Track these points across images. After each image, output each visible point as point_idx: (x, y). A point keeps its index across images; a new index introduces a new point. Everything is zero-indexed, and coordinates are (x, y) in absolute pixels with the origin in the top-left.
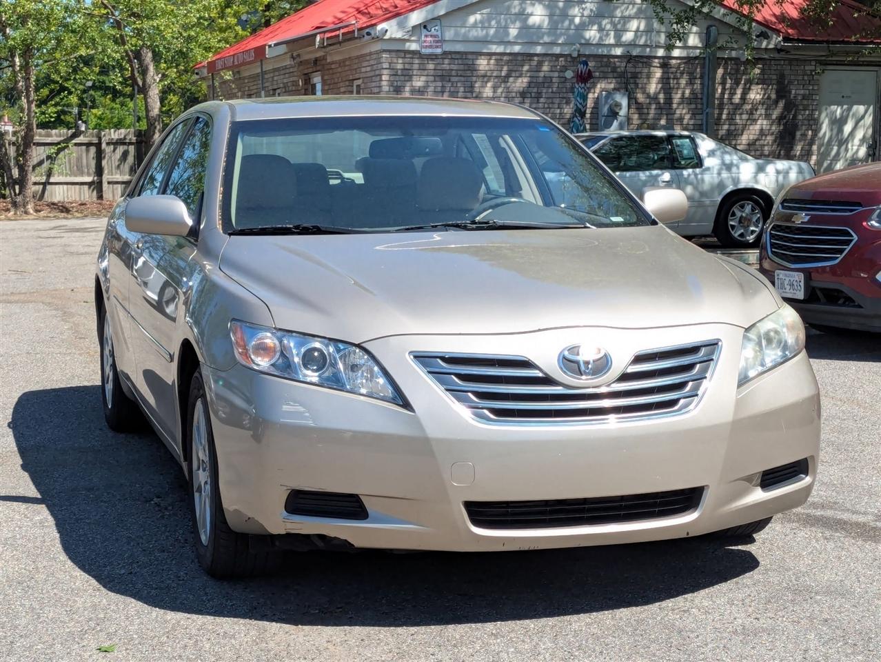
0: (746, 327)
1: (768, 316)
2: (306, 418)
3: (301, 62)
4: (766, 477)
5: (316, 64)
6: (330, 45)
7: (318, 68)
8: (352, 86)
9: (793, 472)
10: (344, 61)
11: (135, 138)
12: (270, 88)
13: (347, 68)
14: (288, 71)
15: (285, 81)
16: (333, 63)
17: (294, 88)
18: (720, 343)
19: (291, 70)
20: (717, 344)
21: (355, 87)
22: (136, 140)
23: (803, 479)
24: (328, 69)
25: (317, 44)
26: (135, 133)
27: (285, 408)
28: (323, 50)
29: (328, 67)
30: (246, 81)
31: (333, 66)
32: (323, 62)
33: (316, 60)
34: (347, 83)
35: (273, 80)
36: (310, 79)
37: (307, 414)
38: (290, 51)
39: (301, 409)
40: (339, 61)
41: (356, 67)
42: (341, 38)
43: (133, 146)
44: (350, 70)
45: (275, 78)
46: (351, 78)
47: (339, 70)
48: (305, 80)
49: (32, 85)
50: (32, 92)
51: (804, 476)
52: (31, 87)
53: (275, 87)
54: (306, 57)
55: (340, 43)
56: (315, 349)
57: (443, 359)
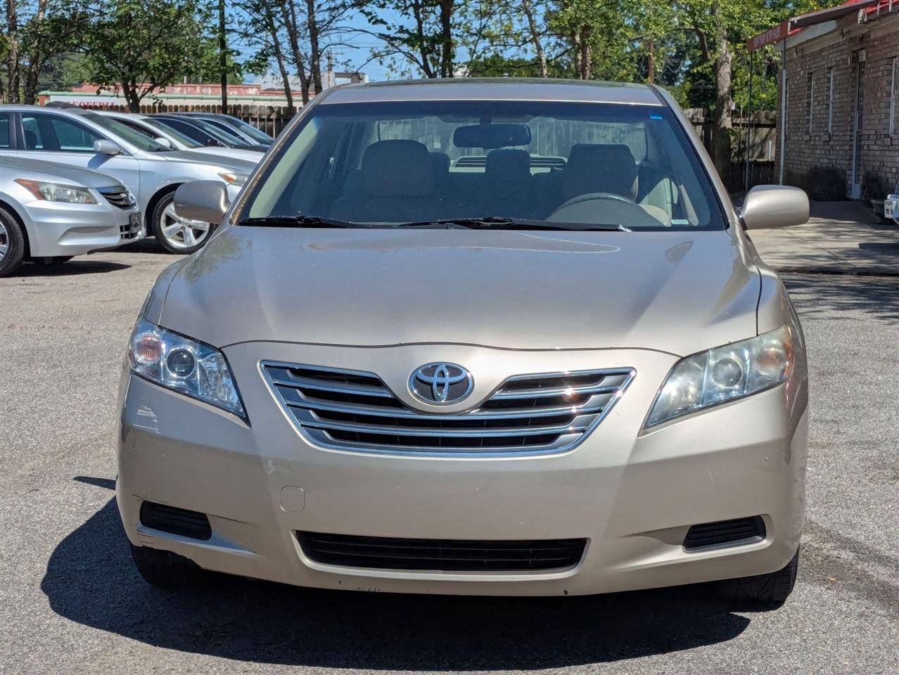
0: (684, 356)
1: (730, 344)
2: (153, 425)
3: (850, 38)
4: (694, 536)
5: (862, 40)
6: (871, 21)
7: (864, 46)
8: (891, 65)
9: (748, 531)
10: (885, 37)
11: (703, 118)
12: (826, 66)
13: (886, 46)
14: (840, 48)
15: (838, 59)
16: (875, 40)
17: (844, 67)
18: (633, 373)
19: (843, 47)
20: (627, 373)
21: (894, 65)
22: (705, 120)
23: (759, 541)
24: (872, 47)
25: (860, 19)
26: (703, 114)
27: (140, 412)
28: (867, 26)
29: (871, 44)
30: (808, 59)
31: (876, 43)
32: (868, 39)
33: (863, 37)
34: (886, 61)
35: (828, 58)
36: (858, 57)
37: (156, 421)
38: (840, 28)
39: (152, 414)
40: (881, 37)
41: (893, 44)
42: (878, 13)
43: (701, 127)
44: (889, 47)
45: (830, 56)
46: (889, 56)
47: (880, 47)
48: (853, 58)
49: (588, 64)
50: (588, 71)
51: (760, 538)
52: (586, 66)
53: (830, 66)
54: (853, 34)
55: (879, 18)
56: (185, 352)
57: (293, 371)
